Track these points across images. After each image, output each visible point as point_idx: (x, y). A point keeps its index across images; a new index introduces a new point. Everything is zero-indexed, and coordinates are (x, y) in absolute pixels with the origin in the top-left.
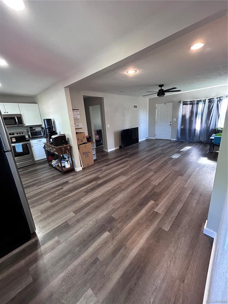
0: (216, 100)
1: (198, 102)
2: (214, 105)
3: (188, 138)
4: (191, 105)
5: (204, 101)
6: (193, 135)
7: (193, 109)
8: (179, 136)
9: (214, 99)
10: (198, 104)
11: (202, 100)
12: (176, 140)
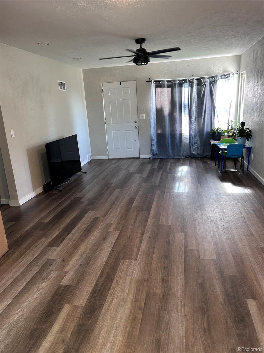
0: (207, 81)
1: (181, 83)
2: (206, 89)
3: (170, 150)
4: (170, 88)
5: (191, 82)
6: (179, 144)
7: (174, 96)
8: (155, 149)
9: (204, 80)
10: (181, 86)
11: (187, 80)
12: (150, 156)
